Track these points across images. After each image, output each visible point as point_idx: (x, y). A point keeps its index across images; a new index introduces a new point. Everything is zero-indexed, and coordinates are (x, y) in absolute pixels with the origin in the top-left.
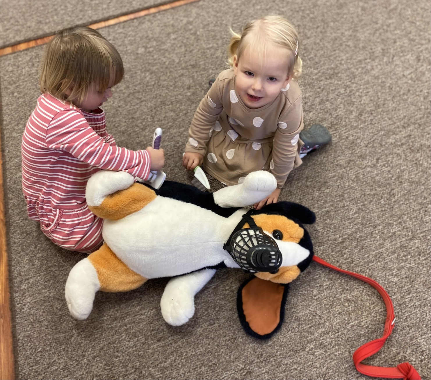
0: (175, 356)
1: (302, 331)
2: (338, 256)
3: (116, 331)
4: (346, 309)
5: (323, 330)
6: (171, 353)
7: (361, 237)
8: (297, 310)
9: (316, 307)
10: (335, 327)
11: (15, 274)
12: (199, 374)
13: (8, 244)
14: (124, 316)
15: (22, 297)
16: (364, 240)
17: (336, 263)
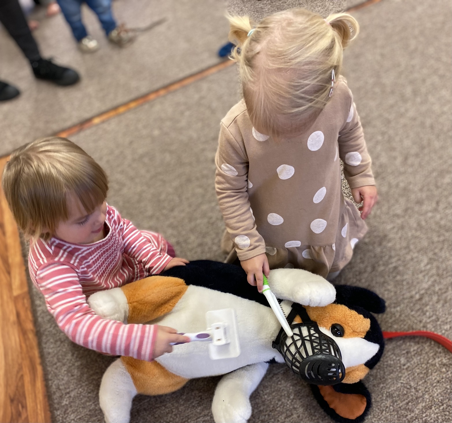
1: (399, 409)
2: (419, 315)
4: (444, 376)
5: (424, 404)
7: (440, 289)
8: (387, 385)
9: (409, 378)
10: (438, 399)
11: (54, 388)
14: (184, 420)
16: (445, 292)
17: (418, 323)
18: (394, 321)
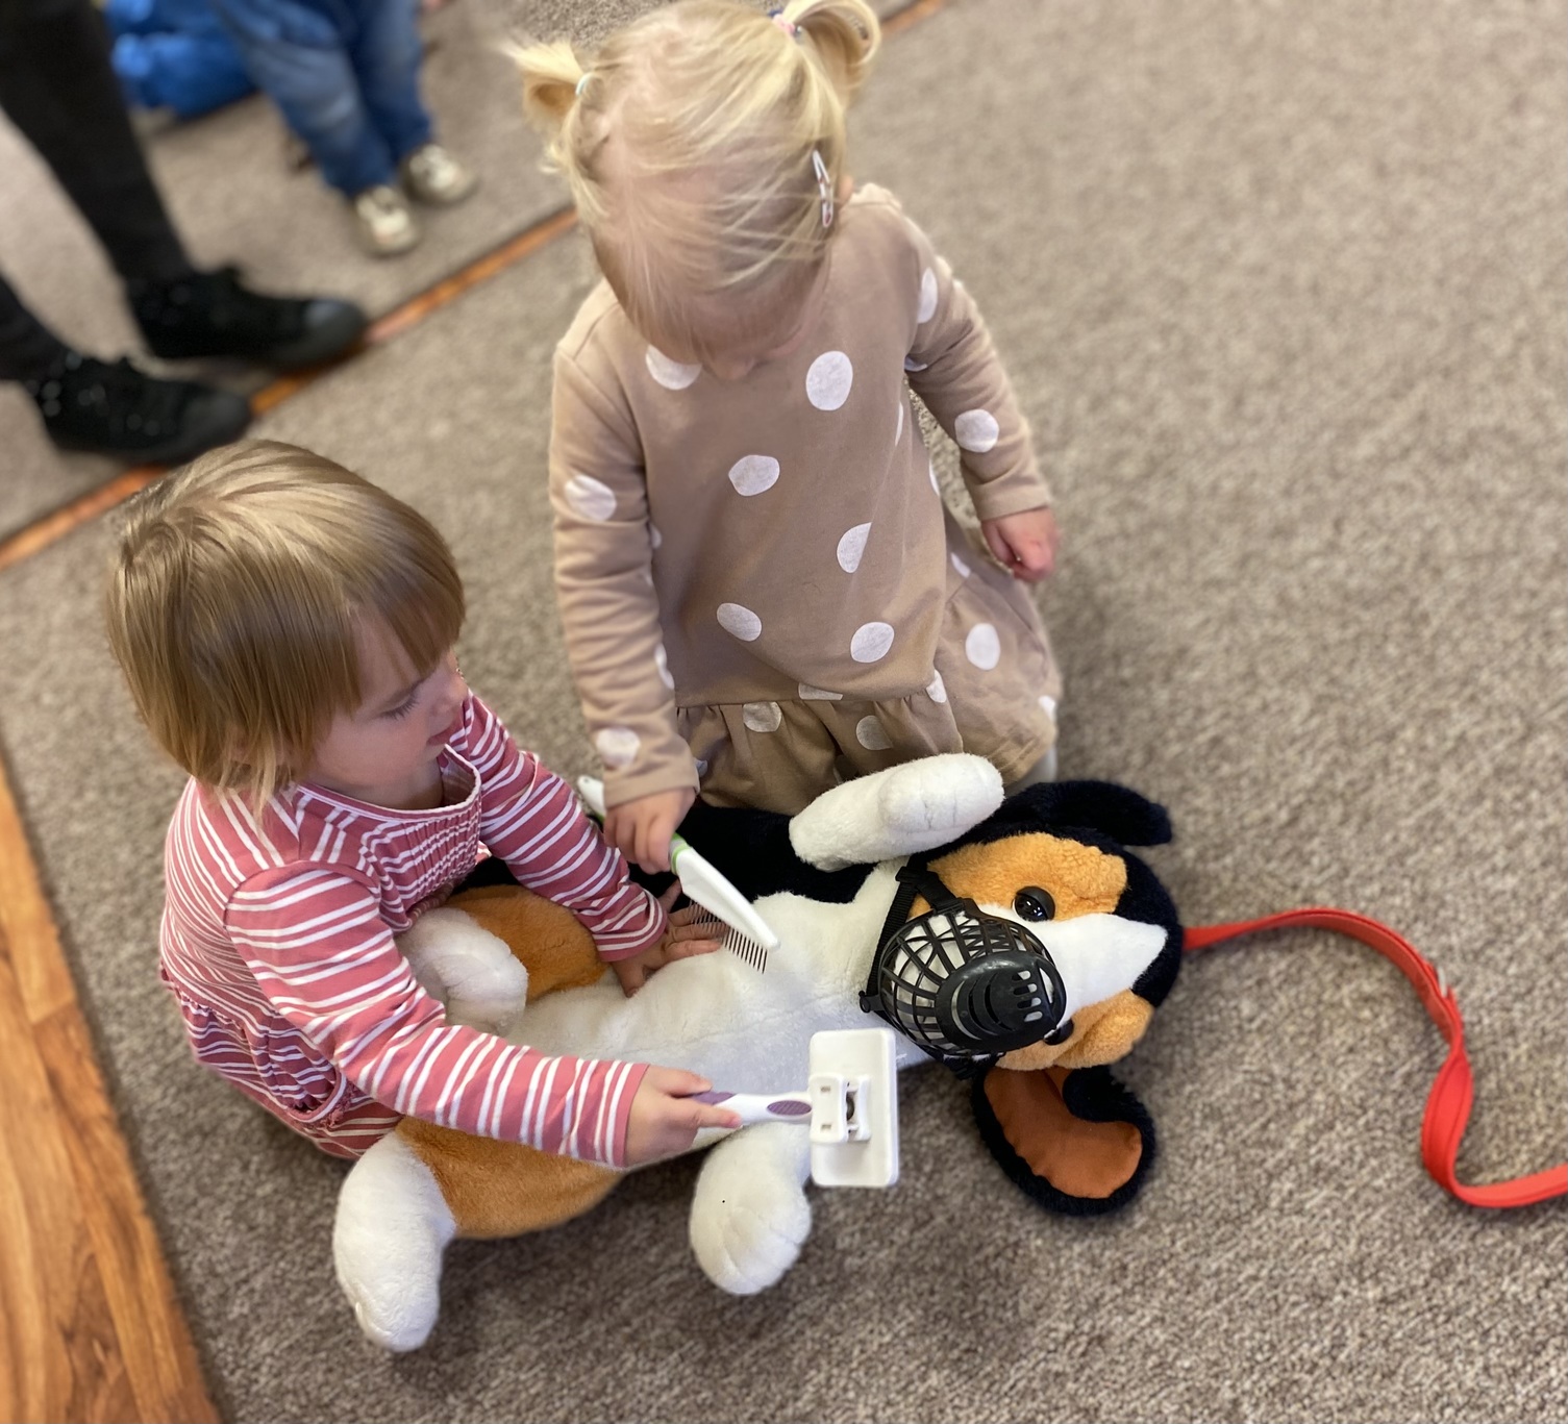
0: (825, 1367)
1: (1241, 1147)
2: (1292, 869)
3: (598, 1352)
4: (1368, 1030)
5: (1311, 1121)
6: (810, 1360)
7: (1351, 784)
8: (1203, 1084)
9: (1266, 1055)
10: (1350, 1099)
11: (197, 1275)
12: (926, 1400)
13: (147, 1188)
14: (610, 1294)
15: (241, 1345)
16: (1365, 790)
17: (1289, 892)
18: (1218, 898)
